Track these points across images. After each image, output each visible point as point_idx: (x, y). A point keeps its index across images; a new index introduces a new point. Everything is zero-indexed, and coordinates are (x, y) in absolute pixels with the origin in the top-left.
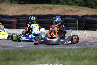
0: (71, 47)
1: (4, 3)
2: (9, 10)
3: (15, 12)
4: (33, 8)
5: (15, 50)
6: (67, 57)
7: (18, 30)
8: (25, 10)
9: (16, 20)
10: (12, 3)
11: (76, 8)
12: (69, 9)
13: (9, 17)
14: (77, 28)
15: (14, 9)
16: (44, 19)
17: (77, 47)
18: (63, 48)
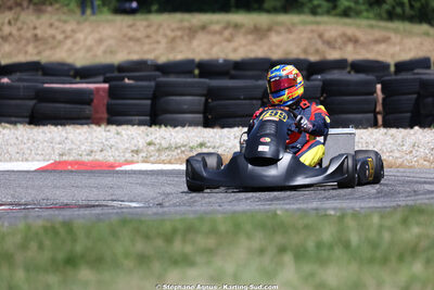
0: (351, 205)
1: (49, 9)
2: (75, 43)
3: (99, 51)
4: (179, 29)
5: (99, 218)
6: (331, 247)
7: (113, 128)
8: (147, 41)
9: (107, 85)
10: (89, 11)
11: (371, 27)
12: (344, 35)
13: (72, 73)
14: (380, 118)
15: (97, 36)
16: (233, 77)
17: (380, 205)
18: (316, 209)
